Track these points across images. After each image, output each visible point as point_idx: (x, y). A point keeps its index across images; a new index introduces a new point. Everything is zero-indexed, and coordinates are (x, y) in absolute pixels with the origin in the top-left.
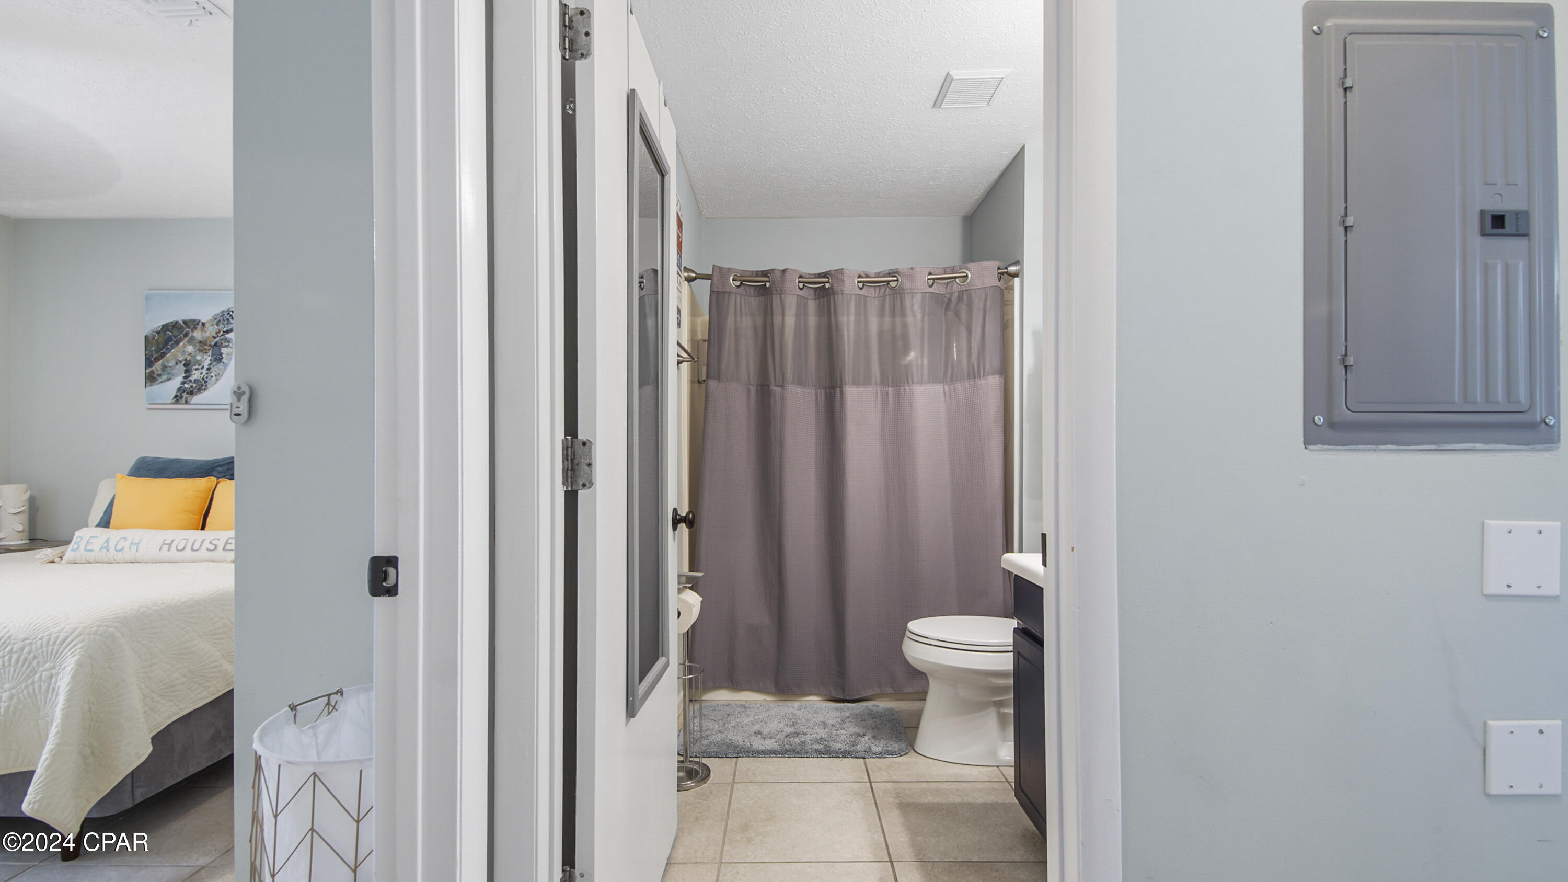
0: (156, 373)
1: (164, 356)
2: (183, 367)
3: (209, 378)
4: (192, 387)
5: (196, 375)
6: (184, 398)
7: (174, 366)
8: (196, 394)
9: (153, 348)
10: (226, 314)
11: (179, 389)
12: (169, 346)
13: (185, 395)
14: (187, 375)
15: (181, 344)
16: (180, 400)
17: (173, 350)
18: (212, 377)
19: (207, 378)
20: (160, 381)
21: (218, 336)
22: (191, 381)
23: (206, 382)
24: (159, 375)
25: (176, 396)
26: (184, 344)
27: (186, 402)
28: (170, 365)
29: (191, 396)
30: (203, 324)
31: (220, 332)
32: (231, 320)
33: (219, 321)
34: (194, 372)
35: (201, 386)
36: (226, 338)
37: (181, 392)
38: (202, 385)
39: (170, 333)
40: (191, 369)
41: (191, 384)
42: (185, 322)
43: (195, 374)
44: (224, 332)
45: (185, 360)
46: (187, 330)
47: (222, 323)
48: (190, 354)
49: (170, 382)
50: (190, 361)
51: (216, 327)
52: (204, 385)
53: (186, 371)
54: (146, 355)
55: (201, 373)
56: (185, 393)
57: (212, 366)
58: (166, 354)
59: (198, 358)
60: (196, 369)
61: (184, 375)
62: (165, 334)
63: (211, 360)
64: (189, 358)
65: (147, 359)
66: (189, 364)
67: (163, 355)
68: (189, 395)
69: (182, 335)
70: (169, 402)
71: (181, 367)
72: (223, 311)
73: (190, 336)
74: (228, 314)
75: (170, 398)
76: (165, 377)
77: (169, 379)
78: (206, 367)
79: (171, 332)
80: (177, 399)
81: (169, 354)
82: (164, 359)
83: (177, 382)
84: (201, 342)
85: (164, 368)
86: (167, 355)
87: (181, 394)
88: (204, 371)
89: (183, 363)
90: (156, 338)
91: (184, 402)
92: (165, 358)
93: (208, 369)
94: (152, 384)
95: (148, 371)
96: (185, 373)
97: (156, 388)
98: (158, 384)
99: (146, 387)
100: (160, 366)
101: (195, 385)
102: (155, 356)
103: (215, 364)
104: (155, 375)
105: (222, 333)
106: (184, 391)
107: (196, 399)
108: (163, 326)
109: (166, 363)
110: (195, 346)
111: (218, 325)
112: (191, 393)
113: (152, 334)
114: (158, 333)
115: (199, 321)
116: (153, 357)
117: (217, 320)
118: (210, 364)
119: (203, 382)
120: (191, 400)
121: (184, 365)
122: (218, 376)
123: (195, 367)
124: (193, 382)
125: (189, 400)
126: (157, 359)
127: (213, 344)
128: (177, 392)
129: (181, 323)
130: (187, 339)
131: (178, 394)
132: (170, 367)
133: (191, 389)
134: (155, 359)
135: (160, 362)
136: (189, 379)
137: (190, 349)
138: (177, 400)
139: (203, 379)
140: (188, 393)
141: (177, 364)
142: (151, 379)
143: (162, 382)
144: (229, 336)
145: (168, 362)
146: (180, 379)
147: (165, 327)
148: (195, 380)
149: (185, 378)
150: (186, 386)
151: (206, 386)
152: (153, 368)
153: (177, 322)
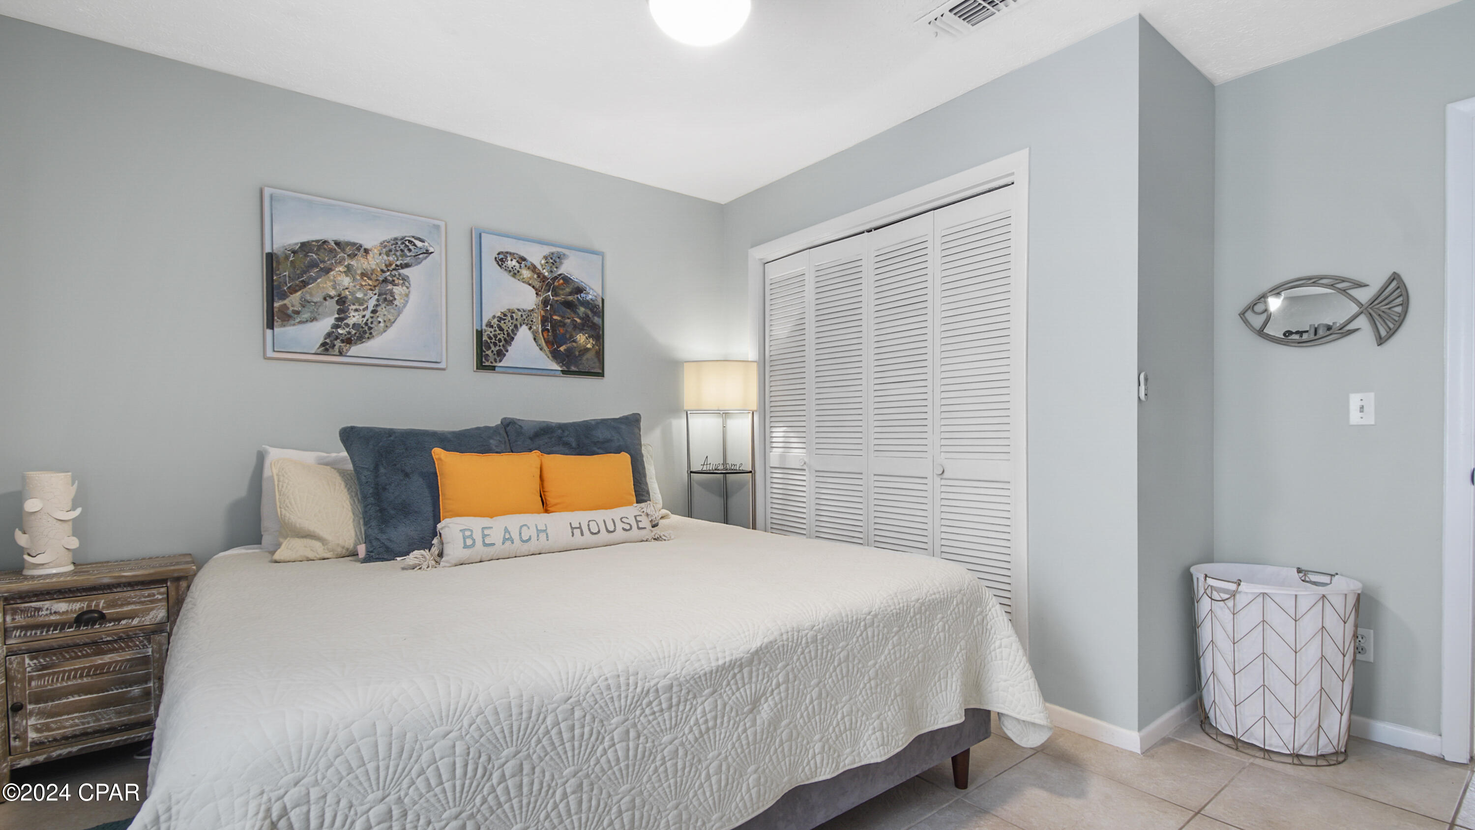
1: (305, 286)
3: (375, 323)
4: (349, 333)
5: (354, 318)
6: (337, 347)
8: (356, 344)
9: (287, 273)
10: (399, 243)
11: (329, 335)
13: (338, 343)
16: (330, 350)
18: (380, 322)
19: (372, 323)
21: (388, 270)
22: (347, 325)
23: (370, 328)
25: (324, 344)
27: (341, 354)
29: (348, 345)
30: (366, 251)
31: (391, 265)
32: (406, 251)
33: (390, 251)
34: (352, 313)
35: (363, 333)
36: (400, 275)
37: (332, 338)
38: (365, 332)
39: (314, 255)
40: (348, 309)
41: (347, 330)
42: (337, 243)
43: (354, 316)
44: (397, 265)
47: (395, 254)
49: (314, 323)
51: (385, 257)
52: (368, 332)
53: (340, 311)
55: (364, 316)
56: (338, 340)
57: (379, 309)
58: (308, 284)
59: (359, 295)
60: (356, 310)
61: (337, 316)
63: (378, 300)
66: (344, 302)
67: (305, 284)
68: (344, 344)
70: (313, 352)
71: (332, 305)
72: (396, 239)
74: (403, 243)
75: (316, 346)
76: (306, 315)
77: (313, 319)
78: (371, 308)
80: (326, 347)
82: (304, 290)
83: (326, 324)
85: (305, 303)
86: (310, 286)
88: (368, 314)
89: (336, 299)
91: (337, 352)
93: (374, 312)
94: (285, 323)
98: (294, 325)
99: (266, 329)
100: (298, 299)
101: (354, 332)
102: (289, 285)
103: (383, 305)
105: (393, 266)
106: (337, 338)
107: (355, 350)
108: (303, 244)
111: (388, 255)
112: (349, 341)
113: (284, 252)
114: (294, 252)
115: (361, 246)
116: (287, 285)
117: (387, 249)
118: (377, 306)
119: (366, 328)
120: (348, 351)
122: (388, 324)
124: (351, 327)
125: (344, 350)
127: (381, 279)
128: (325, 339)
131: (328, 341)
132: (315, 303)
133: (349, 336)
136: (345, 321)
137: (346, 281)
139: (366, 324)
140: (343, 341)
141: (325, 299)
143: (301, 322)
144: (405, 272)
147: (305, 247)
148: (354, 325)
149: (337, 319)
150: (340, 331)
151: (371, 334)
152: (286, 302)
153: (325, 242)
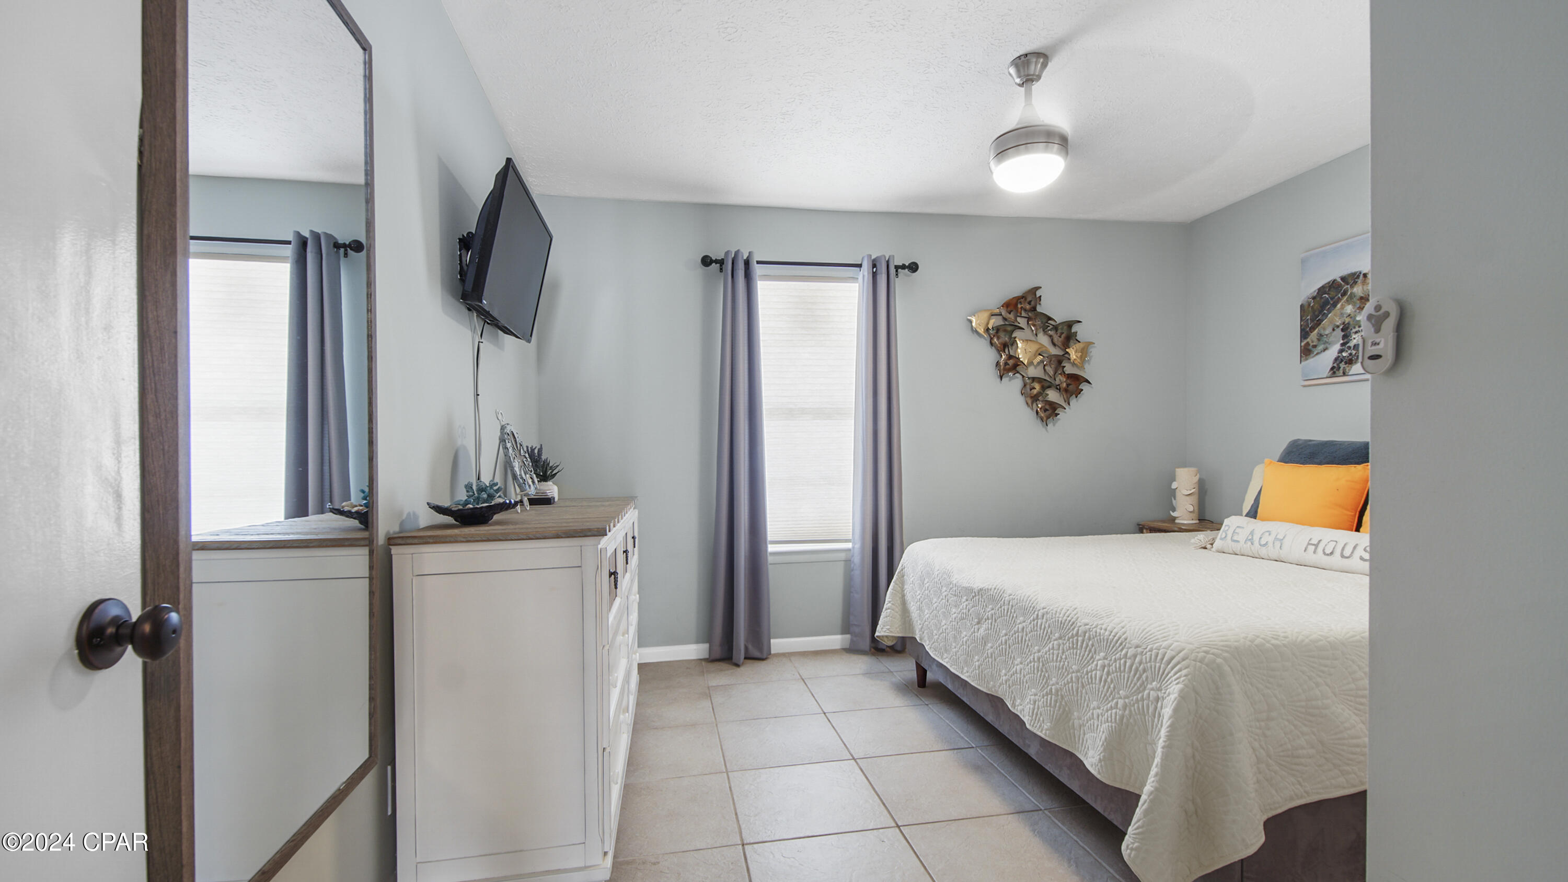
0: (1311, 344)
1: (1320, 324)
2: (1341, 332)
5: (1355, 340)
6: (1341, 369)
7: (1331, 333)
8: (1354, 363)
9: (1309, 317)
11: (1336, 359)
12: (1325, 311)
13: (1342, 365)
14: (1345, 341)
15: (1339, 306)
16: (1338, 372)
17: (1329, 315)
20: (1315, 353)
22: (1349, 348)
24: (1315, 346)
25: (1332, 368)
26: (1342, 305)
27: (1344, 374)
28: (1327, 332)
29: (1349, 366)
30: (1364, 276)
34: (1353, 336)
37: (1338, 362)
39: (1327, 296)
40: (1350, 333)
41: (1349, 351)
42: (1343, 279)
43: (1353, 338)
45: (1344, 323)
46: (1346, 286)
48: (1349, 315)
49: (1327, 352)
50: (1348, 323)
53: (1344, 337)
54: (1301, 326)
56: (1343, 363)
58: (1323, 320)
59: (1358, 318)
60: (1356, 332)
61: (1342, 342)
62: (1321, 298)
64: (1347, 320)
65: (1302, 330)
66: (1348, 328)
67: (1320, 320)
68: (1346, 365)
69: (1340, 295)
70: (1325, 376)
71: (1339, 333)
73: (1349, 293)
75: (1326, 371)
76: (1321, 347)
77: (1325, 350)
79: (1328, 294)
80: (1334, 371)
81: (1325, 320)
82: (1320, 327)
83: (1333, 351)
84: (1361, 298)
85: (1320, 336)
86: (1324, 322)
87: (1338, 365)
89: (1341, 327)
90: (1312, 305)
91: (1341, 374)
92: (1321, 325)
94: (1307, 357)
95: (1303, 344)
96: (1343, 340)
97: (1311, 362)
98: (1313, 357)
99: (1301, 363)
100: (1316, 335)
101: (1353, 353)
102: (1310, 326)
104: (1310, 347)
106: (1342, 361)
107: (1353, 369)
108: (1320, 289)
109: (1322, 332)
110: (1354, 306)
112: (1350, 361)
113: (1308, 302)
114: (1314, 298)
115: (1359, 273)
120: (1349, 370)
121: (1342, 330)
123: (1354, 330)
124: (1351, 348)
125: (1347, 371)
126: (1312, 329)
128: (1334, 364)
129: (1339, 280)
130: (1345, 298)
131: (1335, 365)
132: (1327, 335)
133: (1350, 357)
134: (1310, 328)
135: (1316, 331)
136: (1347, 345)
137: (1349, 309)
138: (1334, 373)
140: (1346, 363)
141: (1334, 330)
142: (1306, 352)
143: (1317, 354)
145: (1324, 329)
146: (1337, 347)
147: (1322, 290)
148: (1354, 346)
149: (1343, 345)
150: (1344, 354)
152: (1308, 340)
153: (1335, 280)
